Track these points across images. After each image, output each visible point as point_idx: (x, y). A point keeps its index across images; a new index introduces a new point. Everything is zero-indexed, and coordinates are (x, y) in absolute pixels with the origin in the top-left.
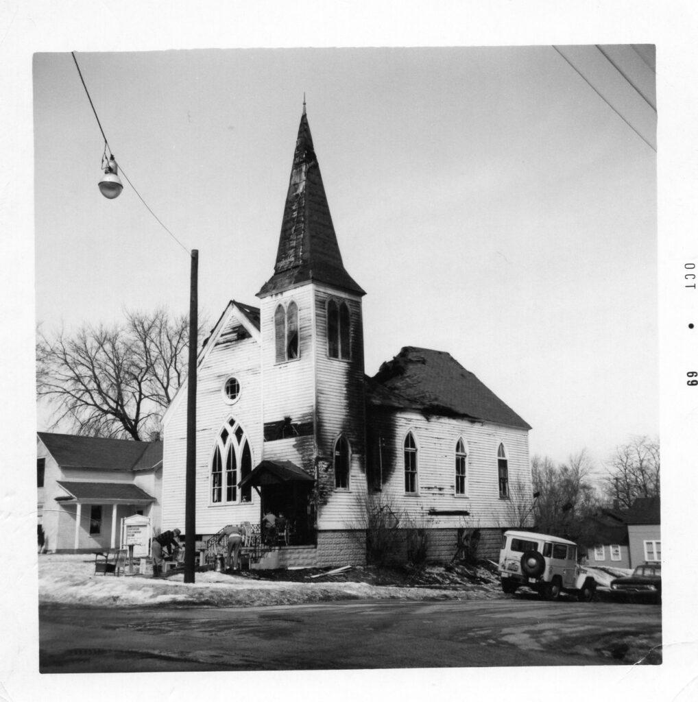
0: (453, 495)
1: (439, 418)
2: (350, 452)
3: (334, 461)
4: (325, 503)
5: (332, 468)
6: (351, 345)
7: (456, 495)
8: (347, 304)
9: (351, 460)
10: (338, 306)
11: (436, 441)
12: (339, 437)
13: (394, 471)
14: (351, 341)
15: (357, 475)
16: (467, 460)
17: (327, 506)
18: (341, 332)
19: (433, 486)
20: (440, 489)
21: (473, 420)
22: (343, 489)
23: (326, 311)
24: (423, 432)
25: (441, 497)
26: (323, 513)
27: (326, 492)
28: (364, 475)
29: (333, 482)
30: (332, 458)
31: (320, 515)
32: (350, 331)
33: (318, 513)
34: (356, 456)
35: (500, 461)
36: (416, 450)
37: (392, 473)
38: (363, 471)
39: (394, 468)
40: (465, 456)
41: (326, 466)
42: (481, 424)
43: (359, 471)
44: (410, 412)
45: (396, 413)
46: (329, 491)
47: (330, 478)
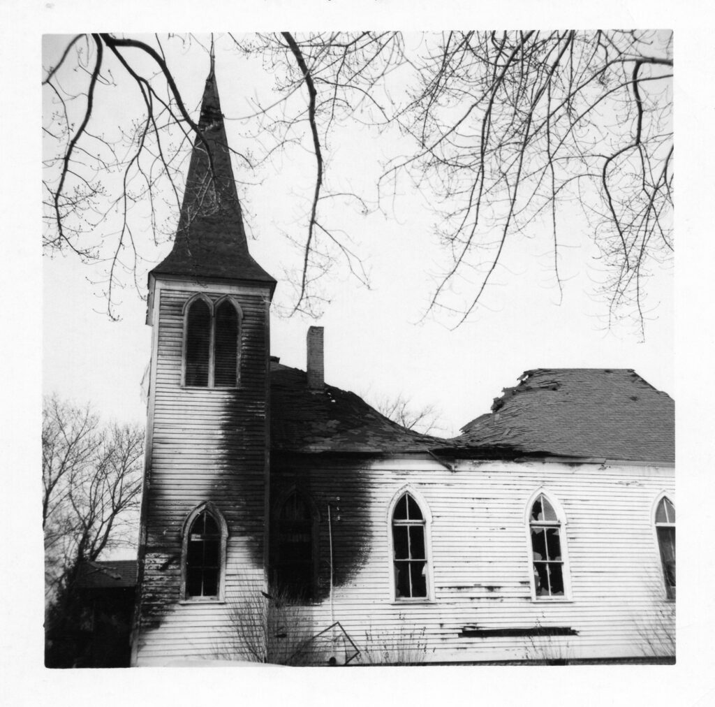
0: (530, 598)
1: (480, 463)
2: (225, 533)
3: (184, 551)
4: (156, 624)
5: (178, 563)
6: (239, 362)
7: (534, 599)
8: (234, 302)
9: (228, 546)
10: (212, 308)
11: (476, 504)
12: (198, 512)
13: (364, 562)
14: (239, 357)
15: (242, 572)
16: (563, 534)
17: (160, 630)
18: (217, 346)
19: (472, 585)
20: (491, 588)
21: (573, 461)
22: (207, 598)
23: (185, 318)
24: (440, 491)
25: (493, 603)
26: (148, 643)
27: (159, 606)
28: (261, 571)
29: (178, 588)
30: (181, 547)
31: (140, 647)
32: (239, 342)
33: (135, 644)
34: (239, 540)
35: (660, 530)
36: (424, 523)
37: (360, 565)
38: (259, 564)
39: (367, 557)
40: (559, 526)
41: (163, 561)
42: (599, 466)
43: (249, 566)
44: (403, 458)
45: (370, 464)
46: (167, 604)
47: (173, 580)
